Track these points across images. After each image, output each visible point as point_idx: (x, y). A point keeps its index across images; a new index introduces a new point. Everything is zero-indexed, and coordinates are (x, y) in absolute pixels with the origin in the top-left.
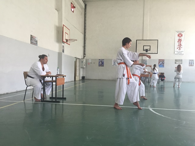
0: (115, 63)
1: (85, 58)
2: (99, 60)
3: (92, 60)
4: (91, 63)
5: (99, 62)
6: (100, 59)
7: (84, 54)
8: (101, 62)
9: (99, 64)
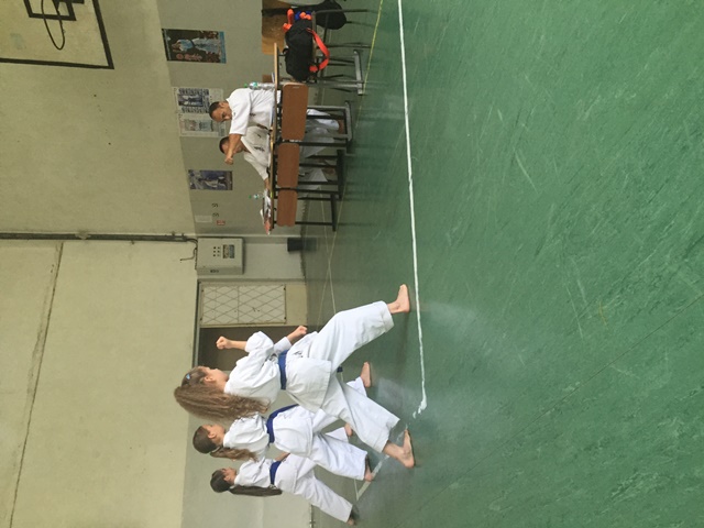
0: (202, 126)
1: (192, 235)
2: (193, 187)
3: (195, 212)
4: (216, 215)
5: (208, 187)
6: (186, 185)
7: (171, 239)
8: (208, 184)
9: (219, 188)
